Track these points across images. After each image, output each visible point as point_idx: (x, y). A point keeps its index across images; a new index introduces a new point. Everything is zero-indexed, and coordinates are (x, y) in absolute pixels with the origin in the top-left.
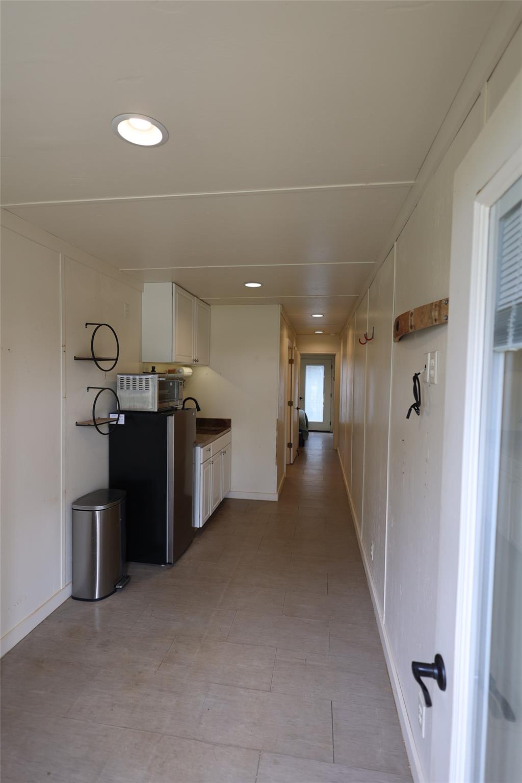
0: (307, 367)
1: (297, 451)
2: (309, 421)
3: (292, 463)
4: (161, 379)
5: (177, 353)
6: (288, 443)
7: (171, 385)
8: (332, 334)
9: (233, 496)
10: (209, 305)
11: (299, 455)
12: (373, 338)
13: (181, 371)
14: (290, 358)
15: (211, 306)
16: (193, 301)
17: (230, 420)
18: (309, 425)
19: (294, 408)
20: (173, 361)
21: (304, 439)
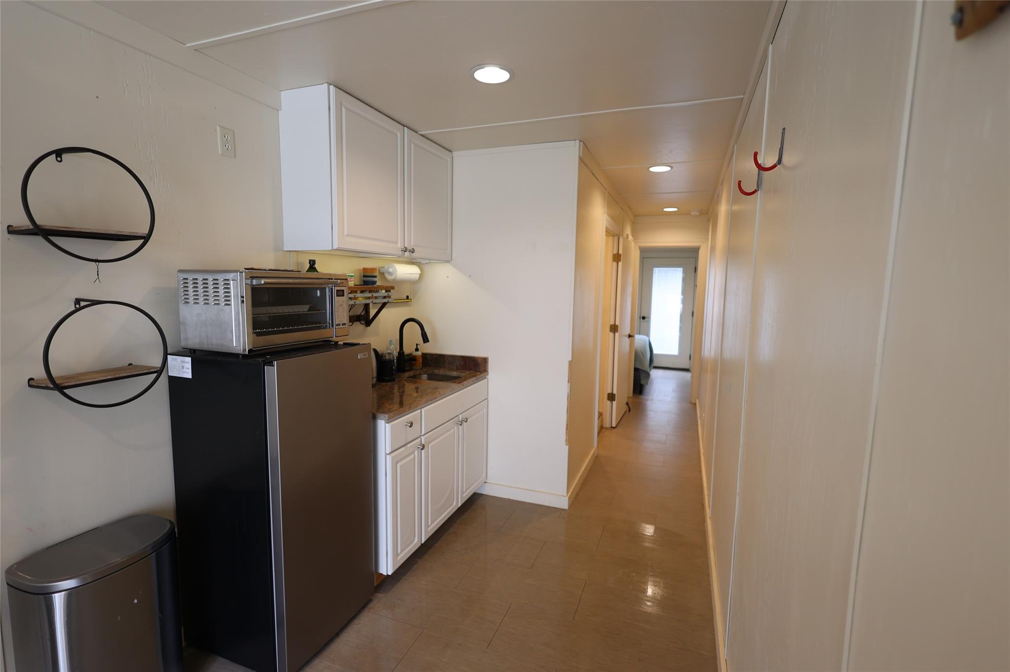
0: (656, 271)
1: (627, 404)
2: (655, 352)
3: (614, 425)
4: (255, 282)
5: (346, 233)
6: (609, 394)
7: (318, 294)
8: (692, 213)
9: (489, 491)
10: (451, 152)
11: (630, 410)
12: (780, 161)
13: (391, 270)
14: (615, 252)
15: (455, 154)
16: (399, 134)
17: (485, 360)
18: (655, 359)
19: (620, 336)
20: (335, 247)
21: (642, 383)
